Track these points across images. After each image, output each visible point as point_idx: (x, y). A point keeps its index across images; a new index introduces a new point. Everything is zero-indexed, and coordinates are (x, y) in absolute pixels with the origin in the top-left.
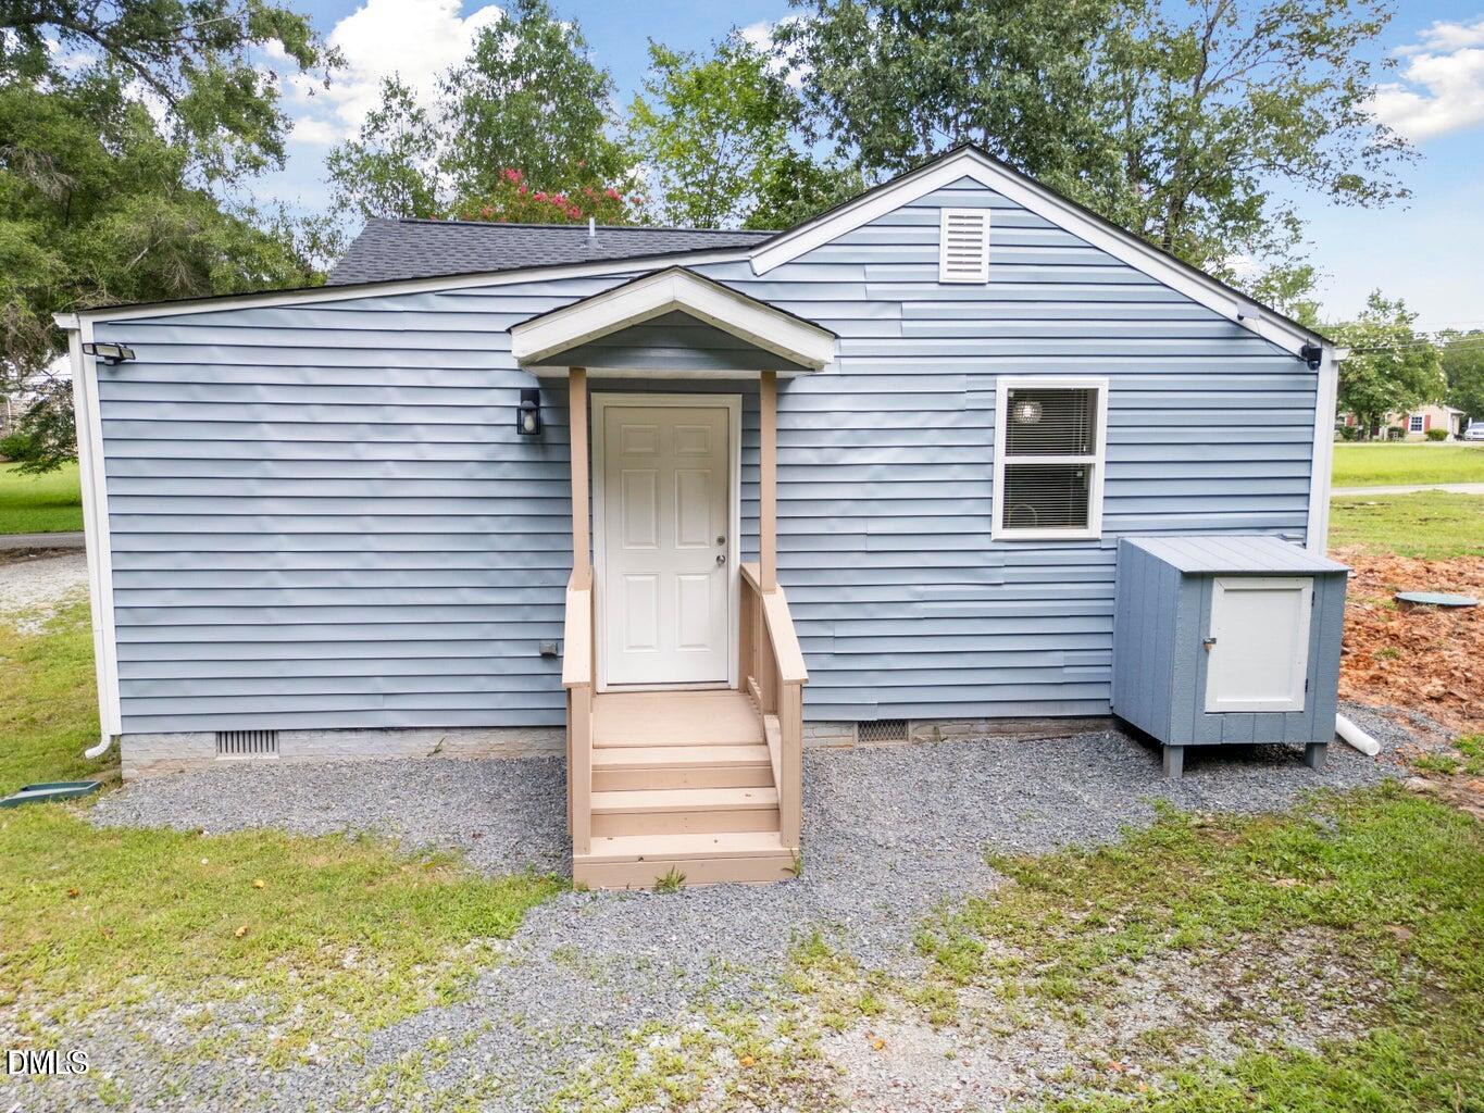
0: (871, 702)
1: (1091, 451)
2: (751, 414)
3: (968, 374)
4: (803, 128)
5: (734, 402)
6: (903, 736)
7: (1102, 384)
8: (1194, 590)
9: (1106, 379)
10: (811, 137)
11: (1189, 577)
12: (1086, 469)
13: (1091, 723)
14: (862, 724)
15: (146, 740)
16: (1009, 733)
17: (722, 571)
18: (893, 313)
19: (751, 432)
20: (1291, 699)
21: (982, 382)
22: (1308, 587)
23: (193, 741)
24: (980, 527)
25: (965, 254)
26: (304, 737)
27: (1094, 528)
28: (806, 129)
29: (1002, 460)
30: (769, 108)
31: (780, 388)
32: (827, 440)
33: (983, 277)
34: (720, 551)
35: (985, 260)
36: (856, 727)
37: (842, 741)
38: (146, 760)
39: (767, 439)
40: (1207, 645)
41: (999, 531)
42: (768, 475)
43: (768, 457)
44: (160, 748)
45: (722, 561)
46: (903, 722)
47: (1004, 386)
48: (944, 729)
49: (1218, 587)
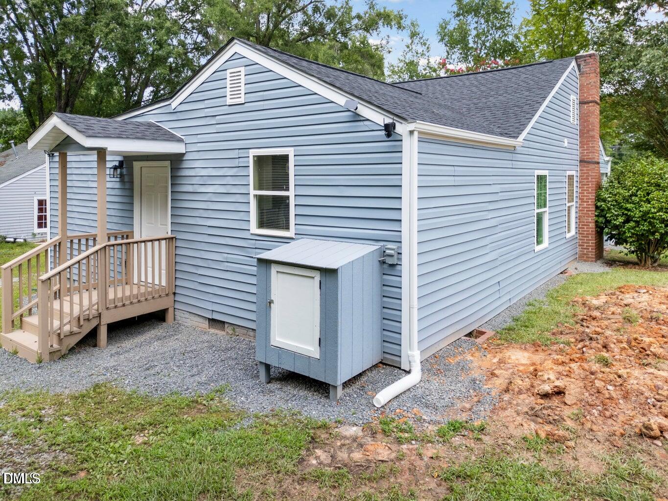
1: (287, 189)
3: (239, 149)
5: (168, 164)
6: (223, 330)
7: (290, 152)
9: (292, 149)
12: (286, 198)
18: (213, 121)
19: (174, 177)
20: (313, 349)
21: (244, 152)
22: (317, 276)
25: (236, 90)
27: (292, 231)
29: (253, 192)
33: (242, 100)
35: (243, 92)
36: (208, 321)
40: (270, 304)
41: (254, 228)
46: (223, 323)
47: (252, 154)
48: (238, 330)
49: (274, 269)
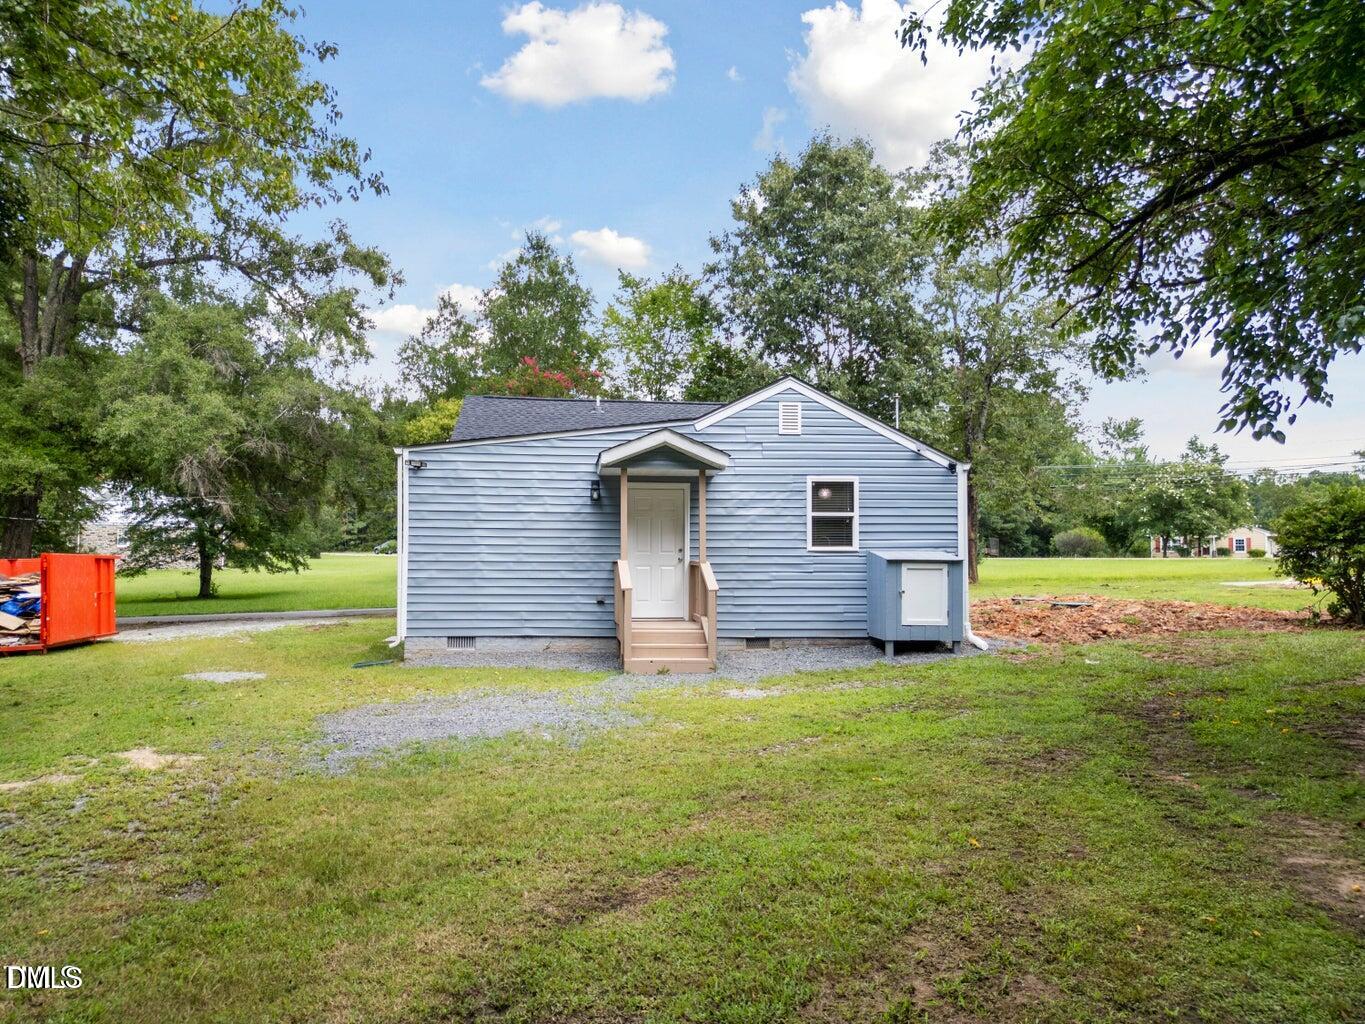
0: (752, 629)
1: (852, 510)
2: (695, 492)
3: (793, 475)
4: (724, 329)
5: (687, 486)
6: (767, 646)
7: (856, 480)
8: (893, 569)
9: (857, 477)
10: (729, 334)
11: (891, 562)
12: (851, 518)
13: (858, 642)
14: (748, 640)
15: (416, 639)
16: (819, 645)
17: (680, 565)
18: (758, 447)
19: (695, 500)
20: (942, 620)
21: (800, 478)
22: (945, 568)
23: (437, 641)
24: (800, 544)
25: (790, 420)
26: (487, 640)
27: (856, 546)
28: (726, 330)
29: (810, 514)
30: (701, 316)
31: (708, 480)
32: (729, 504)
33: (799, 432)
34: (680, 556)
35: (800, 424)
36: (745, 642)
37: (737, 648)
38: (416, 649)
39: (702, 503)
40: (901, 594)
41: (810, 547)
42: (702, 520)
43: (703, 511)
44: (422, 644)
45: (681, 560)
46: (767, 639)
47: (810, 480)
48: (788, 643)
49: (904, 567)
